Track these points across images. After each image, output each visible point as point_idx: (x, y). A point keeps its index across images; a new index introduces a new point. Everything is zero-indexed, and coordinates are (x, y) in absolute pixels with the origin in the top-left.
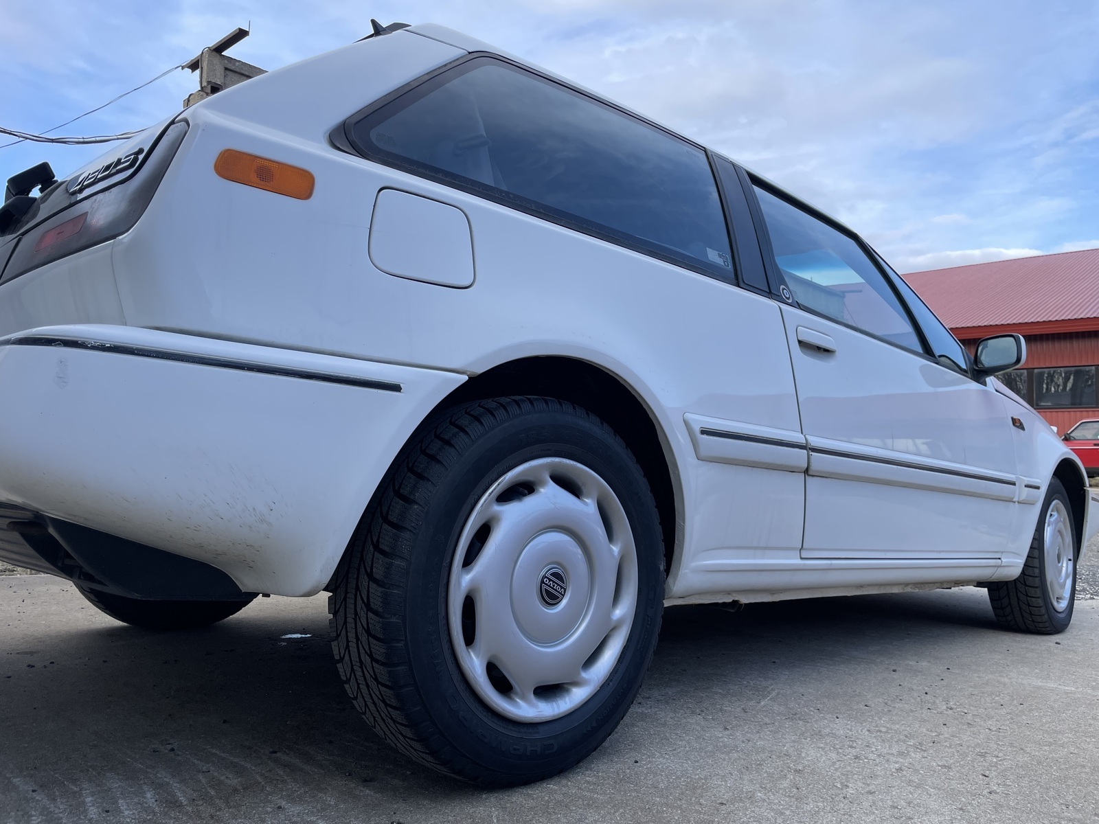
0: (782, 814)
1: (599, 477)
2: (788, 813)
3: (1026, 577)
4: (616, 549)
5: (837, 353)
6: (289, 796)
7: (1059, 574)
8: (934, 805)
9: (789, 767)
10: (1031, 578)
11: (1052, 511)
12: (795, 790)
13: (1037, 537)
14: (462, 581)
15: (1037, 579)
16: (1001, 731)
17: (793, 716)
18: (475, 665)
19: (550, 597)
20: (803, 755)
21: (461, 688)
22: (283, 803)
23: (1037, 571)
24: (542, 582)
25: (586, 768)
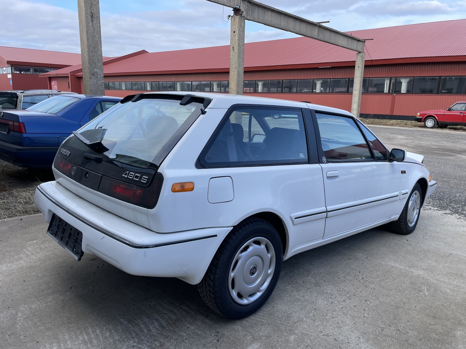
0: (310, 326)
1: (267, 239)
2: (311, 326)
3: (400, 219)
4: (269, 255)
5: (339, 176)
6: (189, 323)
7: (413, 216)
8: (348, 322)
9: (313, 308)
10: (402, 220)
11: (414, 195)
12: (314, 317)
13: (405, 207)
14: (232, 275)
15: (403, 220)
16: (375, 289)
17: (317, 284)
18: (234, 294)
19: (252, 274)
20: (317, 302)
21: (231, 301)
22: (190, 326)
23: (404, 217)
24: (251, 270)
25: (261, 310)
